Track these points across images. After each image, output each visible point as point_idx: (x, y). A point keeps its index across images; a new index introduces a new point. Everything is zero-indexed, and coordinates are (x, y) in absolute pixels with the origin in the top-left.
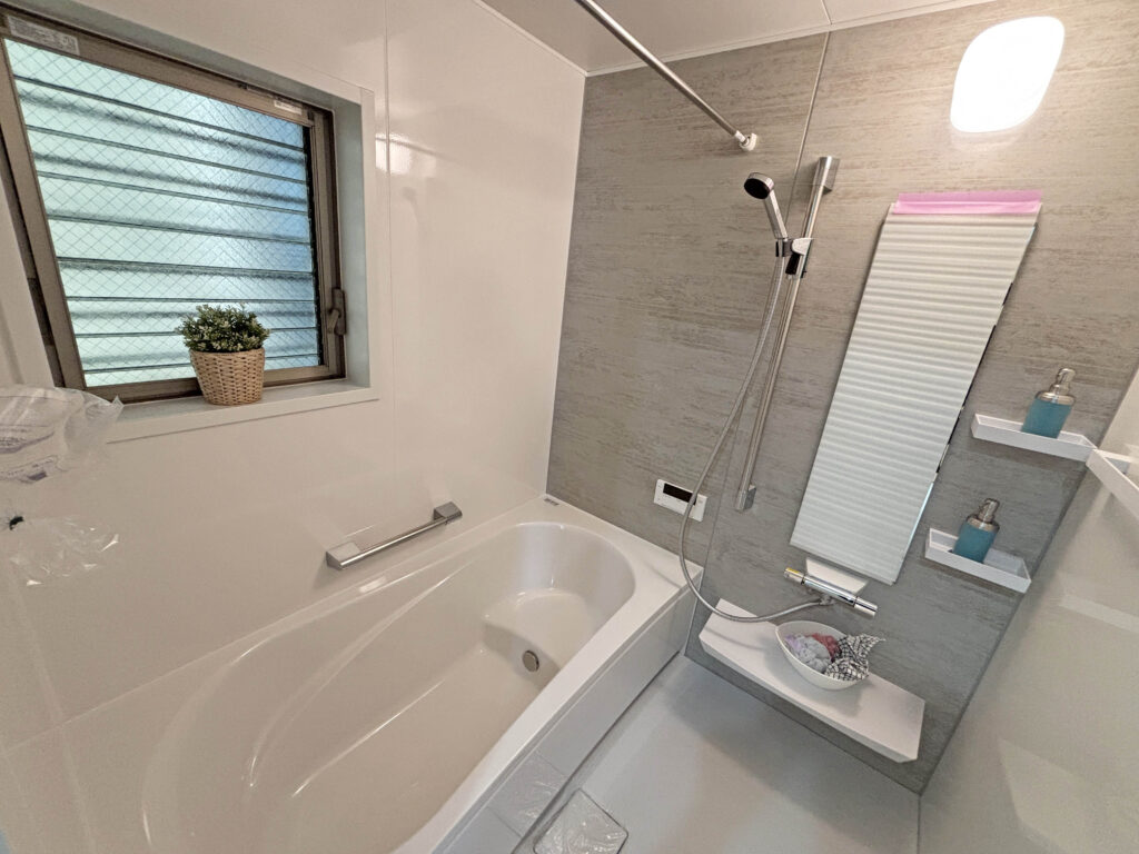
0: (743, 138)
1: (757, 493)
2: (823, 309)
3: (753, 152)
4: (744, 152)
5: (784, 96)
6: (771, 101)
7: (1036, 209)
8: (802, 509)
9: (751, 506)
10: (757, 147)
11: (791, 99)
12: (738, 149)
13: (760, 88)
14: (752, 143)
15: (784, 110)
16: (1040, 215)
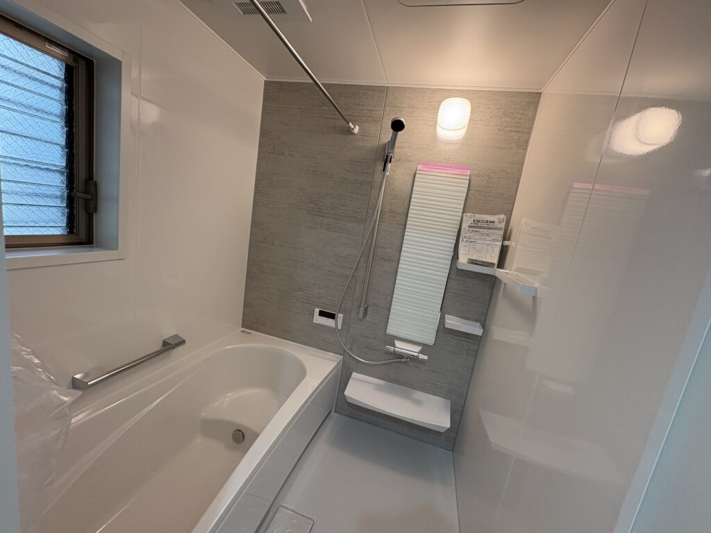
0: (352, 126)
1: (369, 309)
2: (393, 212)
3: (357, 134)
4: (353, 134)
5: (370, 111)
6: (364, 112)
7: (469, 173)
8: (391, 314)
9: (366, 316)
10: (359, 132)
11: (373, 112)
12: (350, 131)
13: (359, 105)
14: (356, 130)
15: (370, 117)
16: (470, 175)
